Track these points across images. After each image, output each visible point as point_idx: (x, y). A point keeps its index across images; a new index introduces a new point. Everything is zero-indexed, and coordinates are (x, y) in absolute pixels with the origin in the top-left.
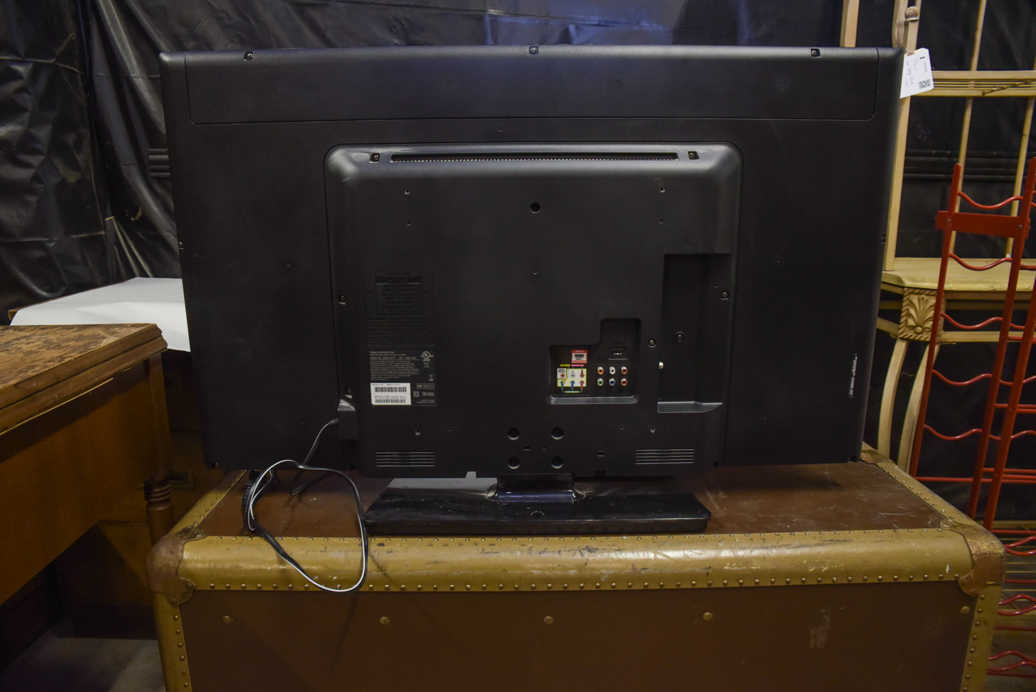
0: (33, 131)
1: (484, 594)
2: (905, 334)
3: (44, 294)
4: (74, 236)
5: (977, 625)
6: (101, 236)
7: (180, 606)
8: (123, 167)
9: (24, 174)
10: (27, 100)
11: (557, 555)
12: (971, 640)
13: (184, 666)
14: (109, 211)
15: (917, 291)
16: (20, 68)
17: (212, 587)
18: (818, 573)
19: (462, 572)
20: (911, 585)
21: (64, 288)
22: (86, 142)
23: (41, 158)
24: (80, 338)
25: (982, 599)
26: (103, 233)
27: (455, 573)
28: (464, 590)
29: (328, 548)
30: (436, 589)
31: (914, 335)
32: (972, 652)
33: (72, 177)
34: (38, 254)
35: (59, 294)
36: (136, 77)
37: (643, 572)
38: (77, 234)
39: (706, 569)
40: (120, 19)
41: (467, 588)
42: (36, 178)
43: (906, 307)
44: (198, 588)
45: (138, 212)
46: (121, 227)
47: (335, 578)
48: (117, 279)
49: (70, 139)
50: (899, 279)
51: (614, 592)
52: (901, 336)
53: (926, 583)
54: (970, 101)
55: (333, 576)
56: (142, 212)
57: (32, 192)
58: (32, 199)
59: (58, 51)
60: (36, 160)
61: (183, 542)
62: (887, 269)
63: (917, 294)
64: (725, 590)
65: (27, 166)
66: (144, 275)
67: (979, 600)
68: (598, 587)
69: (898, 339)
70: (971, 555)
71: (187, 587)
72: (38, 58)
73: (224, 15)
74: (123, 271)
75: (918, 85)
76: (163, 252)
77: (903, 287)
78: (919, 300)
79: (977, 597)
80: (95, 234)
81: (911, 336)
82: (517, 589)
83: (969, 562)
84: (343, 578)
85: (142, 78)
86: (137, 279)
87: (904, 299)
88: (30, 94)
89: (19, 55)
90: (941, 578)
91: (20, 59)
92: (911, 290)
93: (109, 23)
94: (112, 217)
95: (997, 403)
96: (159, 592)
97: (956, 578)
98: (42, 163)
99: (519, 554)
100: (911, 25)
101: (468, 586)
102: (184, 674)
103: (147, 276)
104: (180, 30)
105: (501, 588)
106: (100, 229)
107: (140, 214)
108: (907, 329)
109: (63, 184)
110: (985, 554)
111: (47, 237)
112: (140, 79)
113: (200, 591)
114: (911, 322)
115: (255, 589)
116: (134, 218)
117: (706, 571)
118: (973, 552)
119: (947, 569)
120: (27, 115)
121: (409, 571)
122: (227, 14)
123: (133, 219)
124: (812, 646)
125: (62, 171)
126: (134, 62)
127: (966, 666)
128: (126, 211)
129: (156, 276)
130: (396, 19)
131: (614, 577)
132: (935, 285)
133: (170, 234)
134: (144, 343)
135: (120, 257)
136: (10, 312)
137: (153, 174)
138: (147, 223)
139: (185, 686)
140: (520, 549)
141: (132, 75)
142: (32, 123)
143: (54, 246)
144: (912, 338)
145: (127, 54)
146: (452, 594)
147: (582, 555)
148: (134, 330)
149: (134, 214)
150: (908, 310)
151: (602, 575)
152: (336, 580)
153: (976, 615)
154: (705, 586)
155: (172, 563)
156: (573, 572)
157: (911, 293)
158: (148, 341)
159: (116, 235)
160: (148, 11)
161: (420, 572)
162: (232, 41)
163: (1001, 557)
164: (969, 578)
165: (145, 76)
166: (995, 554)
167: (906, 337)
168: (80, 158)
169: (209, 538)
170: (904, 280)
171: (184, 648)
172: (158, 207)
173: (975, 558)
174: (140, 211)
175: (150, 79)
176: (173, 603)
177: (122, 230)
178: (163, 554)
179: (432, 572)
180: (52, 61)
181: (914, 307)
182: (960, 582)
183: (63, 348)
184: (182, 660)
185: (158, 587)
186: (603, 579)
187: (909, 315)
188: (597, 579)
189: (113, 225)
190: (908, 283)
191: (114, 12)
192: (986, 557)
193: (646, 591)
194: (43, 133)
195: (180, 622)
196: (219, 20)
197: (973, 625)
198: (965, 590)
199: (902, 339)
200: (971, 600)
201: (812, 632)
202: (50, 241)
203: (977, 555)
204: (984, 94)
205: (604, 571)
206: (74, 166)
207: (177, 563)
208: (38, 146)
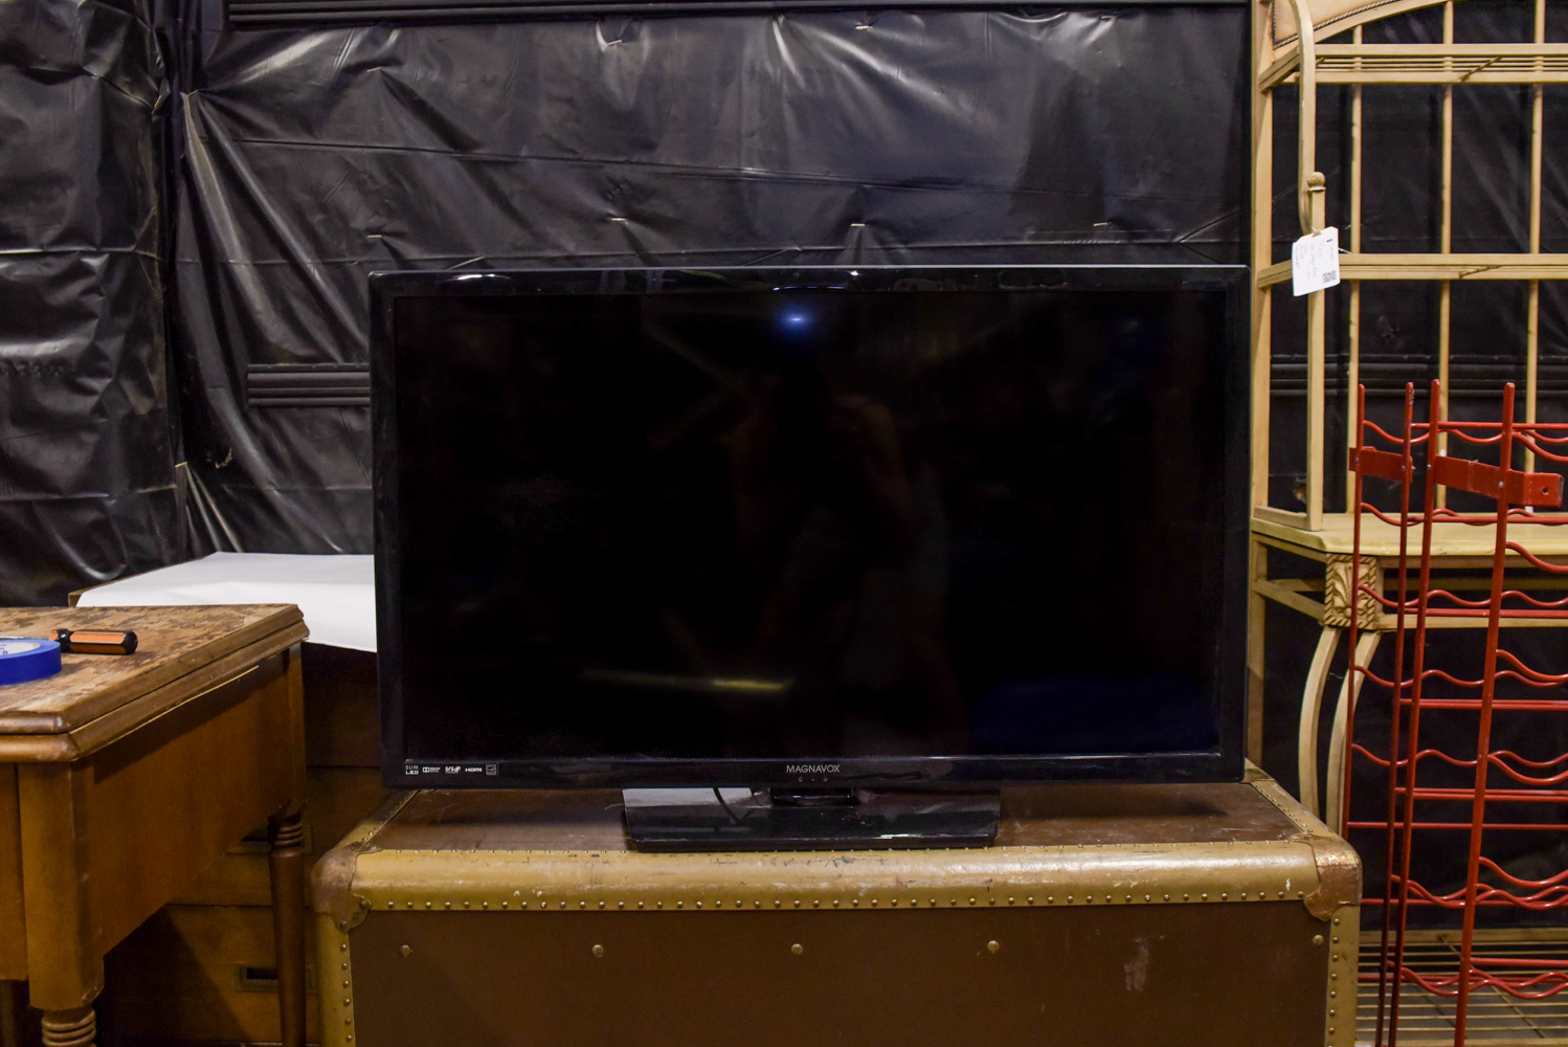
0: (100, 344)
1: (720, 913)
2: (1332, 619)
3: (97, 575)
4: (141, 491)
5: (1335, 960)
6: (172, 490)
7: (349, 932)
8: (209, 391)
9: (84, 404)
10: (95, 302)
11: (806, 867)
12: (1329, 981)
13: (348, 1013)
14: (181, 453)
15: (1342, 557)
16: (94, 262)
17: (391, 906)
18: (1124, 890)
19: (691, 885)
20: (1244, 905)
21: (123, 566)
22: (161, 356)
23: (108, 381)
24: (210, 618)
25: (1337, 924)
26: (173, 486)
27: (684, 887)
28: (695, 908)
29: (532, 860)
30: (660, 907)
31: (1345, 620)
32: (1333, 997)
33: (143, 406)
34: (90, 516)
35: (116, 575)
36: (236, 264)
37: (909, 886)
38: (145, 488)
39: (986, 882)
40: (220, 185)
41: (698, 906)
42: (99, 409)
43: (1331, 581)
44: (375, 908)
45: (227, 455)
46: (197, 477)
47: (540, 893)
48: (188, 554)
49: (144, 352)
50: (1320, 542)
51: (875, 912)
52: (1328, 622)
53: (1263, 904)
54: (1447, 286)
55: (537, 891)
56: (232, 456)
57: (91, 428)
58: (90, 439)
59: (139, 234)
60: (98, 384)
61: (356, 854)
62: (1313, 529)
63: (1342, 561)
64: (1012, 910)
65: (90, 392)
66: (229, 548)
67: (1333, 925)
68: (856, 905)
69: (1326, 628)
70: (1317, 866)
71: (361, 906)
72: (116, 245)
73: (366, 177)
74: (197, 543)
75: (1322, 278)
76: (260, 515)
77: (1326, 553)
78: (1346, 570)
79: (1329, 921)
80: (165, 488)
81: (1340, 621)
82: (758, 906)
83: (1315, 876)
84: (549, 894)
85: (246, 265)
86: (219, 554)
87: (1328, 569)
88: (101, 294)
89: (93, 245)
90: (1281, 897)
91: (94, 249)
92: (1335, 557)
93: (205, 192)
94: (185, 463)
95: (1402, 697)
96: (326, 913)
97: (1301, 896)
98: (108, 388)
99: (760, 864)
100: (1314, 196)
101: (700, 903)
102: (347, 1023)
103: (233, 550)
104: (303, 198)
105: (739, 906)
106: (170, 481)
107: (229, 458)
108: (1335, 612)
109: (132, 416)
110: (1334, 865)
111: (105, 492)
112: (243, 266)
113: (374, 911)
114: (1339, 602)
115: (443, 908)
116: (219, 464)
117: (986, 886)
118: (1319, 864)
119: (1288, 885)
120: (96, 322)
121: (628, 884)
122: (371, 176)
123: (217, 466)
124: (1129, 988)
125: (132, 399)
126: (236, 242)
127: (1327, 1016)
128: (208, 454)
129: (246, 550)
130: (611, 180)
131: (874, 893)
132: (1350, 549)
133: (272, 488)
134: (286, 627)
135: (194, 522)
136: (71, 596)
137: (252, 401)
138: (238, 471)
139: (348, 1040)
140: (761, 859)
141: (231, 261)
142: (100, 334)
143: (114, 505)
144: (1341, 624)
145: (226, 232)
146: (679, 913)
147: (836, 865)
148: (274, 611)
149: (221, 457)
150: (1333, 584)
151: (859, 889)
152: (542, 896)
153: (1332, 947)
154: (987, 905)
155: (343, 876)
156: (824, 885)
157: (1335, 561)
158: (292, 625)
159: (189, 489)
160: (260, 174)
161: (642, 885)
162: (377, 213)
163: (1354, 869)
164: (1316, 896)
165: (248, 262)
166: (1346, 865)
167: (1334, 624)
168: (153, 379)
169: (385, 851)
170: (1325, 542)
171: (350, 989)
172: (257, 448)
173: (1321, 871)
174: (230, 454)
175: (255, 265)
176: (341, 928)
177: (200, 482)
178: (333, 867)
179: (655, 885)
180: (131, 249)
181: (1341, 580)
182: (1305, 902)
183: (198, 627)
184: (347, 1004)
185: (324, 906)
186: (861, 895)
187: (1336, 592)
188: (852, 894)
189: (186, 474)
190: (1330, 547)
191: (213, 175)
192: (1333, 870)
193: (914, 911)
194: (113, 346)
195: (347, 953)
196: (360, 185)
197: (1330, 962)
198: (1314, 913)
199: (1330, 626)
200: (1324, 925)
201: (1127, 968)
202: (110, 498)
203: (1323, 867)
204: (1461, 276)
205: (863, 885)
206: (146, 389)
207: (351, 876)
208: (105, 365)
